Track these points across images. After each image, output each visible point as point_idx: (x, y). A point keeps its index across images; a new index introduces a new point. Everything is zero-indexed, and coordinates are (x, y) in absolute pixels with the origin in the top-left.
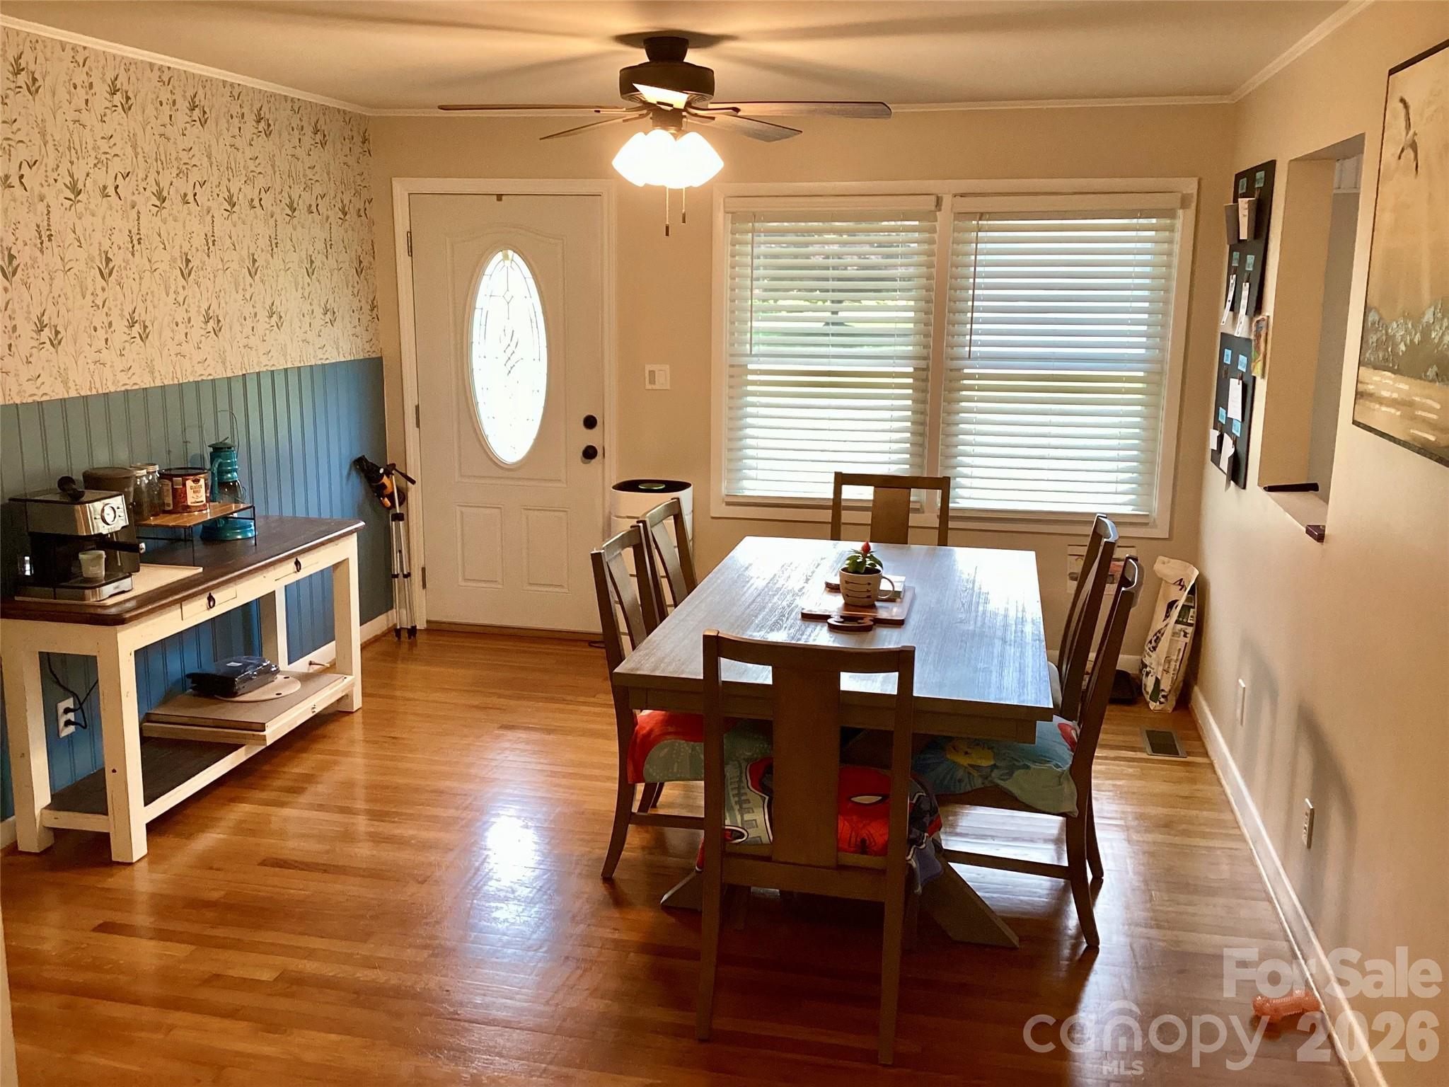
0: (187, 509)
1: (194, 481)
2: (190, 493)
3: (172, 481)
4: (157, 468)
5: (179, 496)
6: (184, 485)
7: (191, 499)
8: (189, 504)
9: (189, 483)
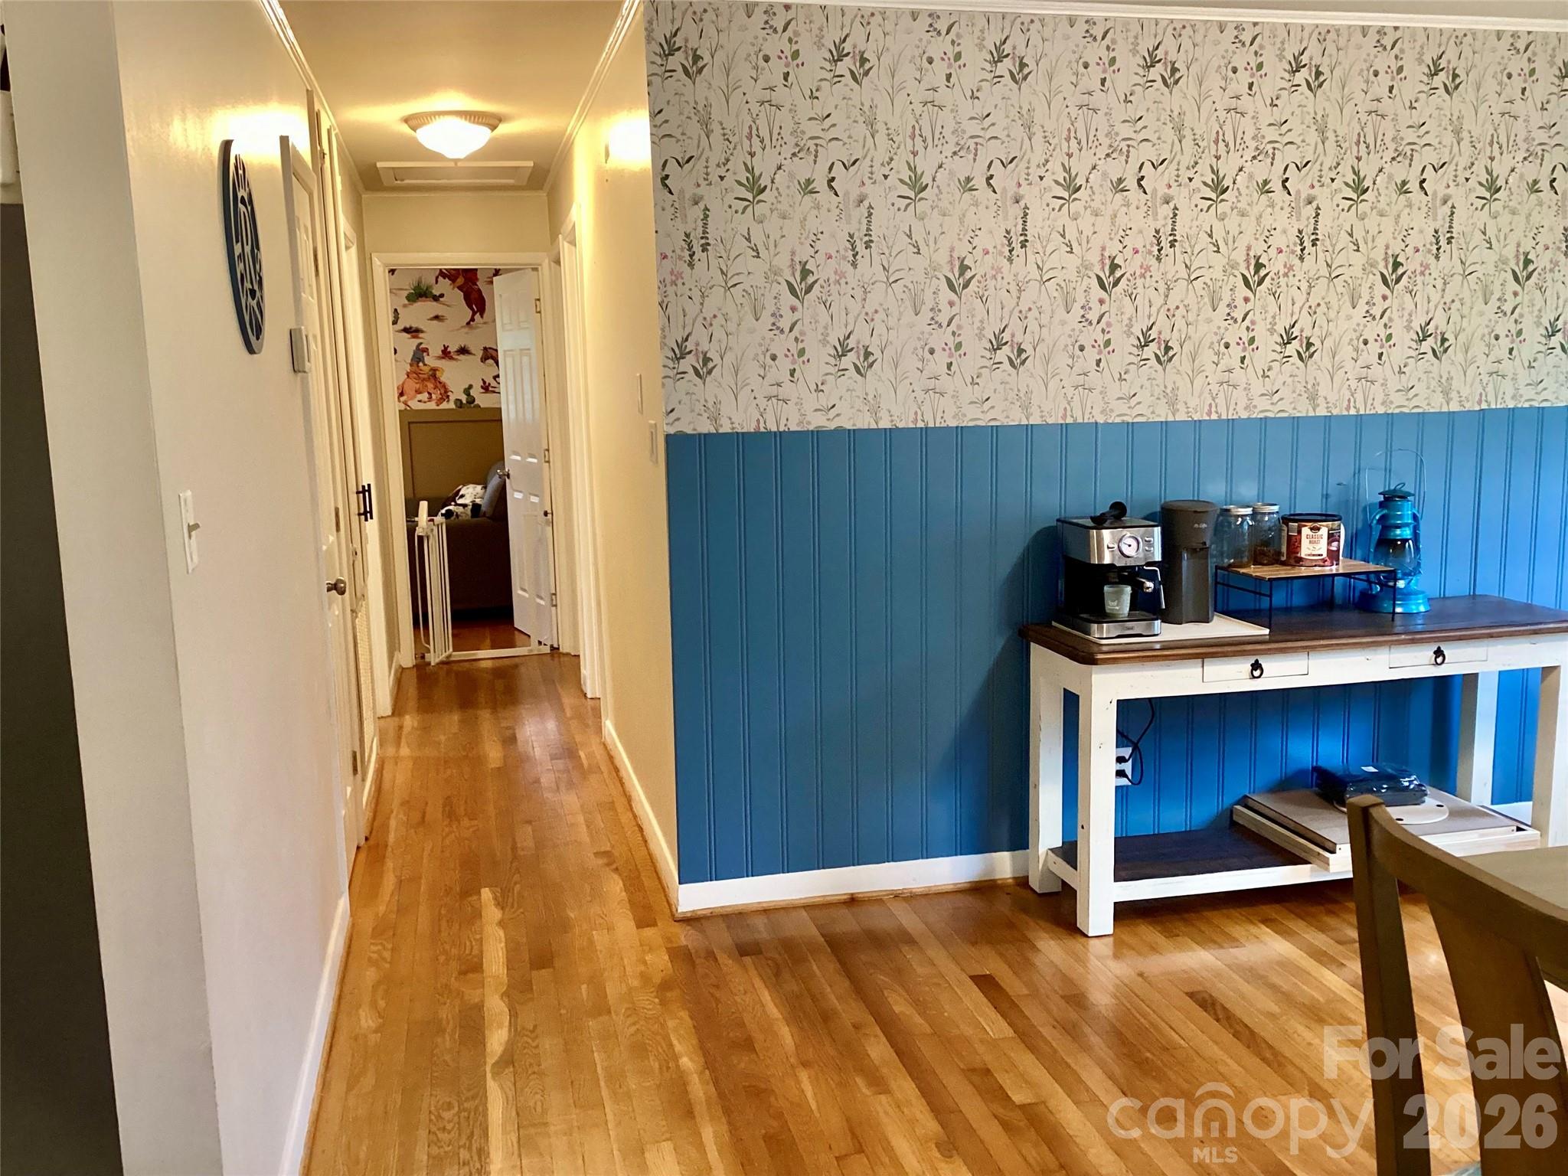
0: (1299, 561)
1: (1311, 529)
2: (1305, 542)
3: (1287, 526)
4: (1275, 508)
5: (1294, 544)
6: (1299, 532)
7: (1306, 550)
8: (1303, 556)
9: (1305, 531)
